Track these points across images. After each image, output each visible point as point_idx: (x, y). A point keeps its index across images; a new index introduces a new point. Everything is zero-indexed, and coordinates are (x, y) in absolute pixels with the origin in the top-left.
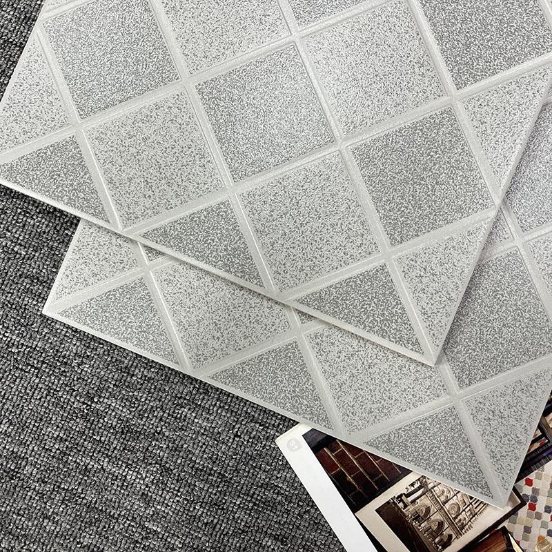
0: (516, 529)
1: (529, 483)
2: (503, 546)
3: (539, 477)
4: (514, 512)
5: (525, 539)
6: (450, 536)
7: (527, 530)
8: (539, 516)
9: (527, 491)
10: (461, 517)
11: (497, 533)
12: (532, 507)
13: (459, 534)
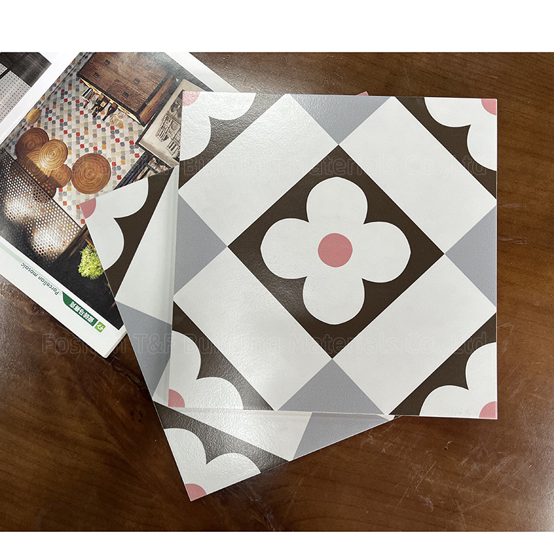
0: (138, 128)
1: (137, 155)
2: (141, 116)
3: (132, 160)
4: (141, 137)
5: (130, 124)
6: (172, 111)
7: (131, 129)
8: (127, 139)
9: (137, 151)
10: (170, 124)
11: (147, 123)
12: (131, 142)
13: (168, 114)
